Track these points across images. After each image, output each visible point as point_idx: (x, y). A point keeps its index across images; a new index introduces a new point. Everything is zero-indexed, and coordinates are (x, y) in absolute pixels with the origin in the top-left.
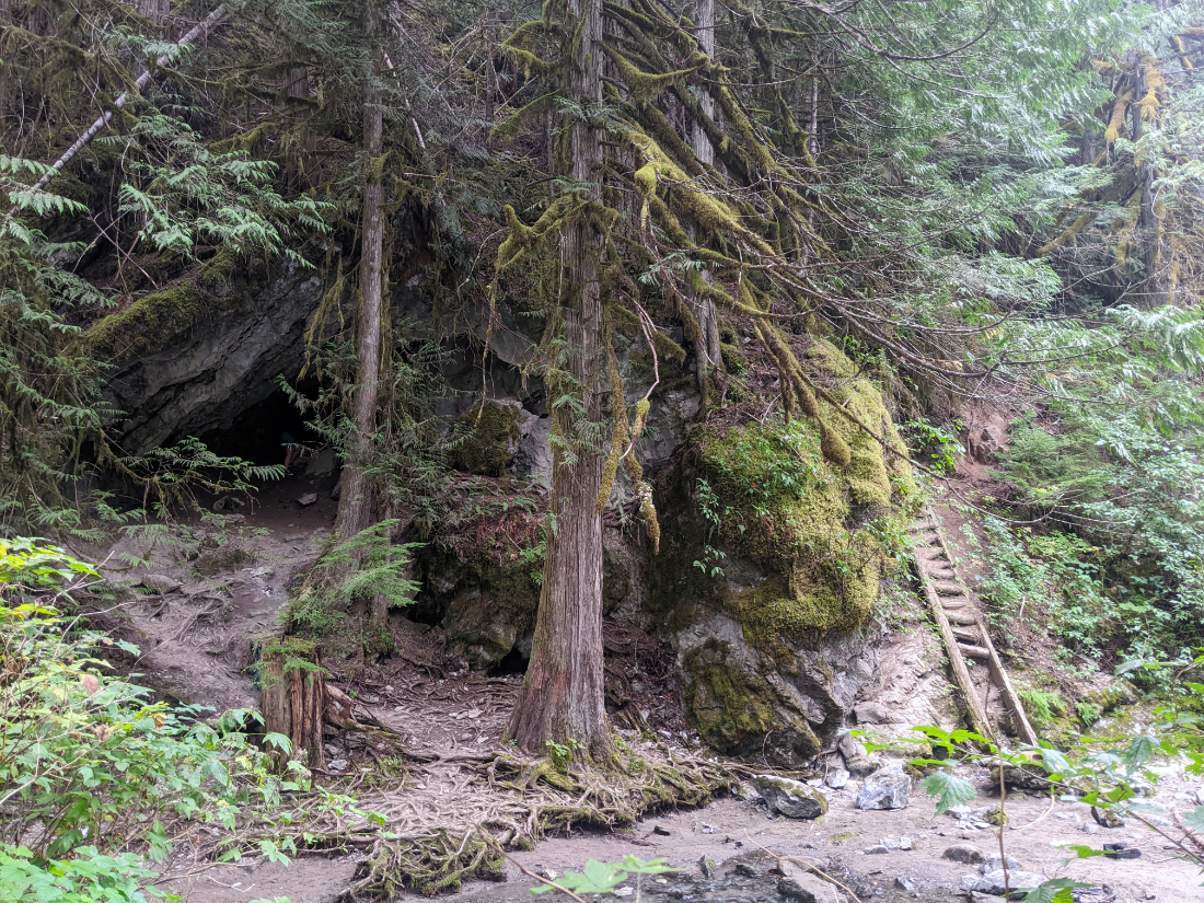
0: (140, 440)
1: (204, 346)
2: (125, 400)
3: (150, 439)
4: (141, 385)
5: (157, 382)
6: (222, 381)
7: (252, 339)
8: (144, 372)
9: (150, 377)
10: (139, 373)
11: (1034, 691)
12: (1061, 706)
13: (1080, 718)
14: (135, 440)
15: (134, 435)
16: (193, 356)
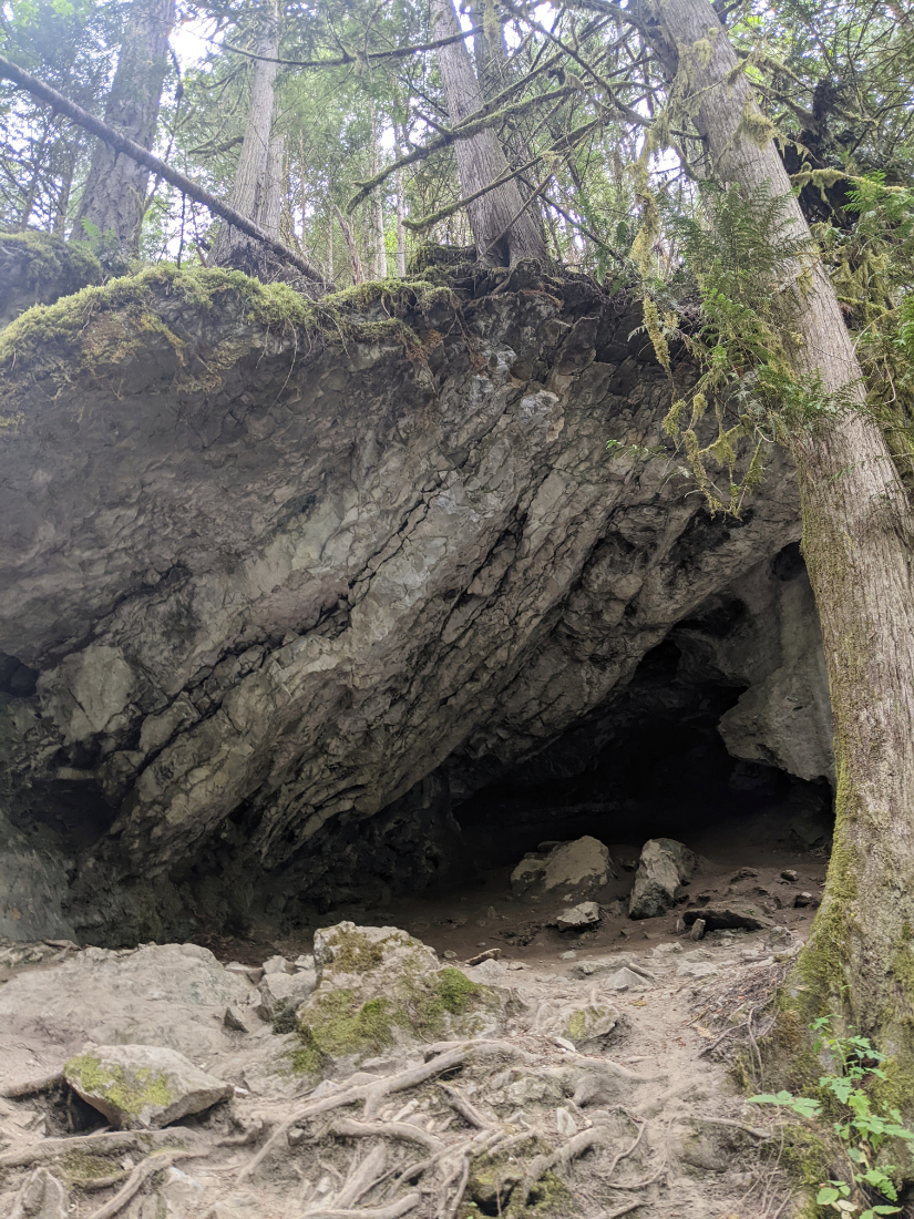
0: (179, 770)
1: (325, 507)
2: (148, 671)
3: (202, 773)
4: (184, 627)
5: (222, 616)
6: (365, 627)
7: (426, 528)
8: (192, 595)
9: (205, 608)
10: (184, 598)
14: (166, 773)
15: (165, 759)
16: (301, 532)
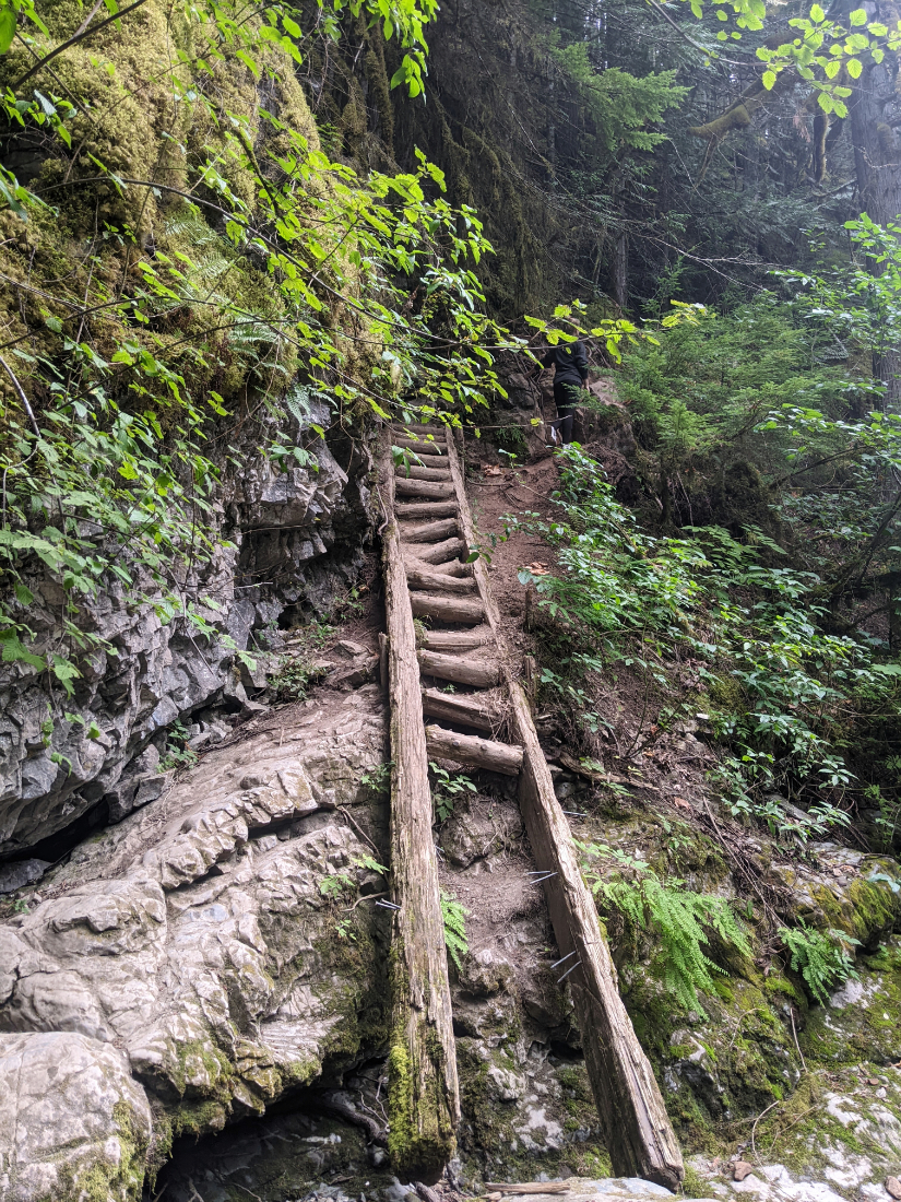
11: (653, 884)
12: (737, 935)
13: (795, 976)
